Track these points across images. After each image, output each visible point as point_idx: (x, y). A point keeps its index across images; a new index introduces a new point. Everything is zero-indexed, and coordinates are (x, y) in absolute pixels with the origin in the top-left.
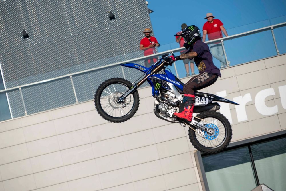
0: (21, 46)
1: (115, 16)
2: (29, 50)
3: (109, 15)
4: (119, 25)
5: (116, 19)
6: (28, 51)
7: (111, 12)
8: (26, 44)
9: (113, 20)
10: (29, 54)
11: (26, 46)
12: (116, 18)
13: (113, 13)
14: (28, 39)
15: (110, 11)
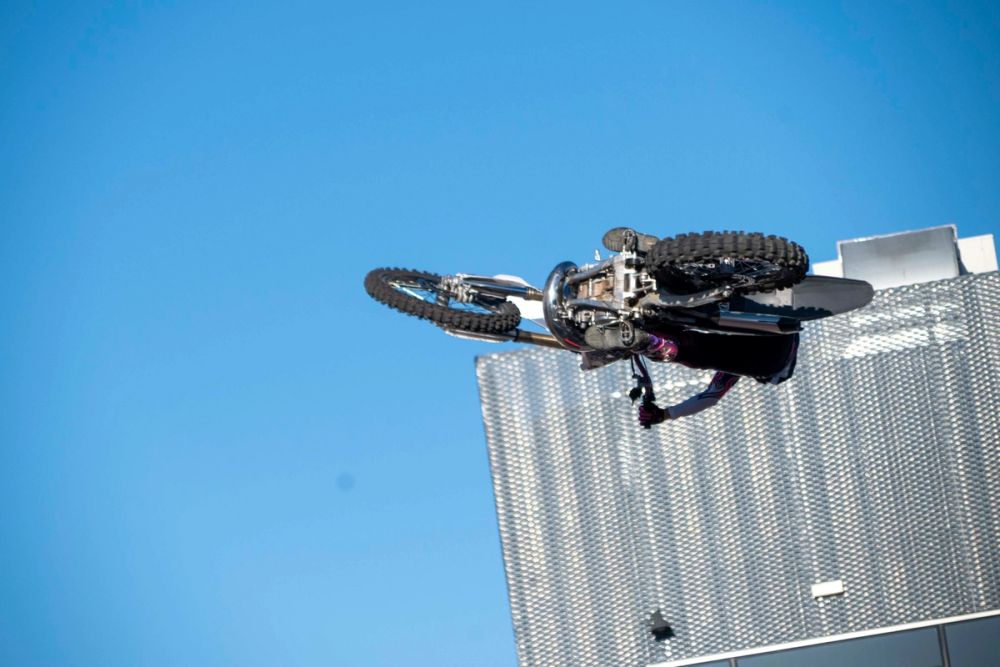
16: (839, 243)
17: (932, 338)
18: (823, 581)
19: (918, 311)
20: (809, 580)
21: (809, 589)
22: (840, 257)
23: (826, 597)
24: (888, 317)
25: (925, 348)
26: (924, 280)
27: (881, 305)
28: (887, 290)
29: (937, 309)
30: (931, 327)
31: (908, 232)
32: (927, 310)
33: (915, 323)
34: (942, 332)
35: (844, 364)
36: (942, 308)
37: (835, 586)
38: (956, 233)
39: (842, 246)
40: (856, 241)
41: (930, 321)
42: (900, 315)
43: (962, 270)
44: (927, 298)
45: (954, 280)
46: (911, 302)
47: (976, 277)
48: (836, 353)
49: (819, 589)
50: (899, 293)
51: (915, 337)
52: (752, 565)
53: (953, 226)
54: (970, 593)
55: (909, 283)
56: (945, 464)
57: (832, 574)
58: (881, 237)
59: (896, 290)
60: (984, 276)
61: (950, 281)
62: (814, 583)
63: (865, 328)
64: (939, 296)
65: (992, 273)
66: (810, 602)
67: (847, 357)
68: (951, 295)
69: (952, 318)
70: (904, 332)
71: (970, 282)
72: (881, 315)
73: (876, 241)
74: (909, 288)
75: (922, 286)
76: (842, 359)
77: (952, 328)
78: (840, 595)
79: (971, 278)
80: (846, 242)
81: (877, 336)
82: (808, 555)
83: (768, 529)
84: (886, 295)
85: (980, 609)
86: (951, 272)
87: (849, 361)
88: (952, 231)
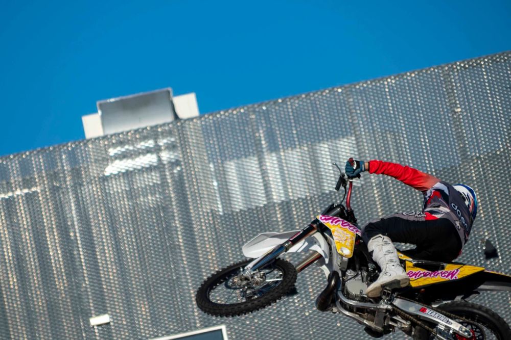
0: (279, 314)
1: (499, 250)
2: (296, 323)
3: (484, 248)
4: (507, 271)
5: (500, 258)
6: (294, 327)
7: (488, 243)
8: (291, 310)
9: (492, 260)
10: (297, 332)
11: (292, 314)
12: (499, 254)
13: (492, 242)
14: (295, 297)
15: (487, 238)
16: (98, 103)
17: (160, 160)
18: (97, 315)
19: (150, 143)
20: (88, 315)
21: (89, 321)
22: (100, 112)
23: (98, 326)
24: (131, 148)
25: (155, 167)
26: (153, 123)
27: (126, 141)
28: (130, 131)
29: (162, 142)
30: (158, 153)
31: (141, 94)
32: (156, 142)
33: (148, 151)
34: (166, 156)
35: (105, 179)
36: (165, 141)
37: (105, 319)
38: (171, 94)
39: (101, 105)
40: (108, 101)
41: (157, 150)
42: (139, 146)
43: (176, 117)
44: (155, 135)
45: (172, 123)
46: (145, 138)
47: (185, 120)
48: (99, 172)
49: (95, 321)
50: (137, 133)
51: (149, 159)
52: (52, 307)
53: (170, 89)
54: (189, 319)
55: (143, 125)
56: (171, 238)
57: (101, 311)
58: (124, 98)
59: (136, 131)
60: (191, 119)
61: (169, 124)
62: (91, 317)
63: (116, 156)
64: (162, 133)
65: (196, 118)
66: (90, 329)
67: (107, 174)
68: (170, 133)
69: (172, 147)
70: (141, 156)
71: (182, 124)
72: (127, 147)
73: (122, 101)
74: (143, 129)
75: (152, 128)
76: (104, 175)
77: (171, 153)
78: (108, 324)
79: (182, 121)
80: (102, 102)
81: (125, 160)
82: (86, 300)
83: (61, 284)
84: (129, 134)
85: (196, 328)
86: (169, 118)
87: (107, 177)
88: (169, 92)
